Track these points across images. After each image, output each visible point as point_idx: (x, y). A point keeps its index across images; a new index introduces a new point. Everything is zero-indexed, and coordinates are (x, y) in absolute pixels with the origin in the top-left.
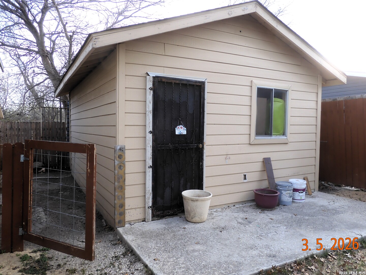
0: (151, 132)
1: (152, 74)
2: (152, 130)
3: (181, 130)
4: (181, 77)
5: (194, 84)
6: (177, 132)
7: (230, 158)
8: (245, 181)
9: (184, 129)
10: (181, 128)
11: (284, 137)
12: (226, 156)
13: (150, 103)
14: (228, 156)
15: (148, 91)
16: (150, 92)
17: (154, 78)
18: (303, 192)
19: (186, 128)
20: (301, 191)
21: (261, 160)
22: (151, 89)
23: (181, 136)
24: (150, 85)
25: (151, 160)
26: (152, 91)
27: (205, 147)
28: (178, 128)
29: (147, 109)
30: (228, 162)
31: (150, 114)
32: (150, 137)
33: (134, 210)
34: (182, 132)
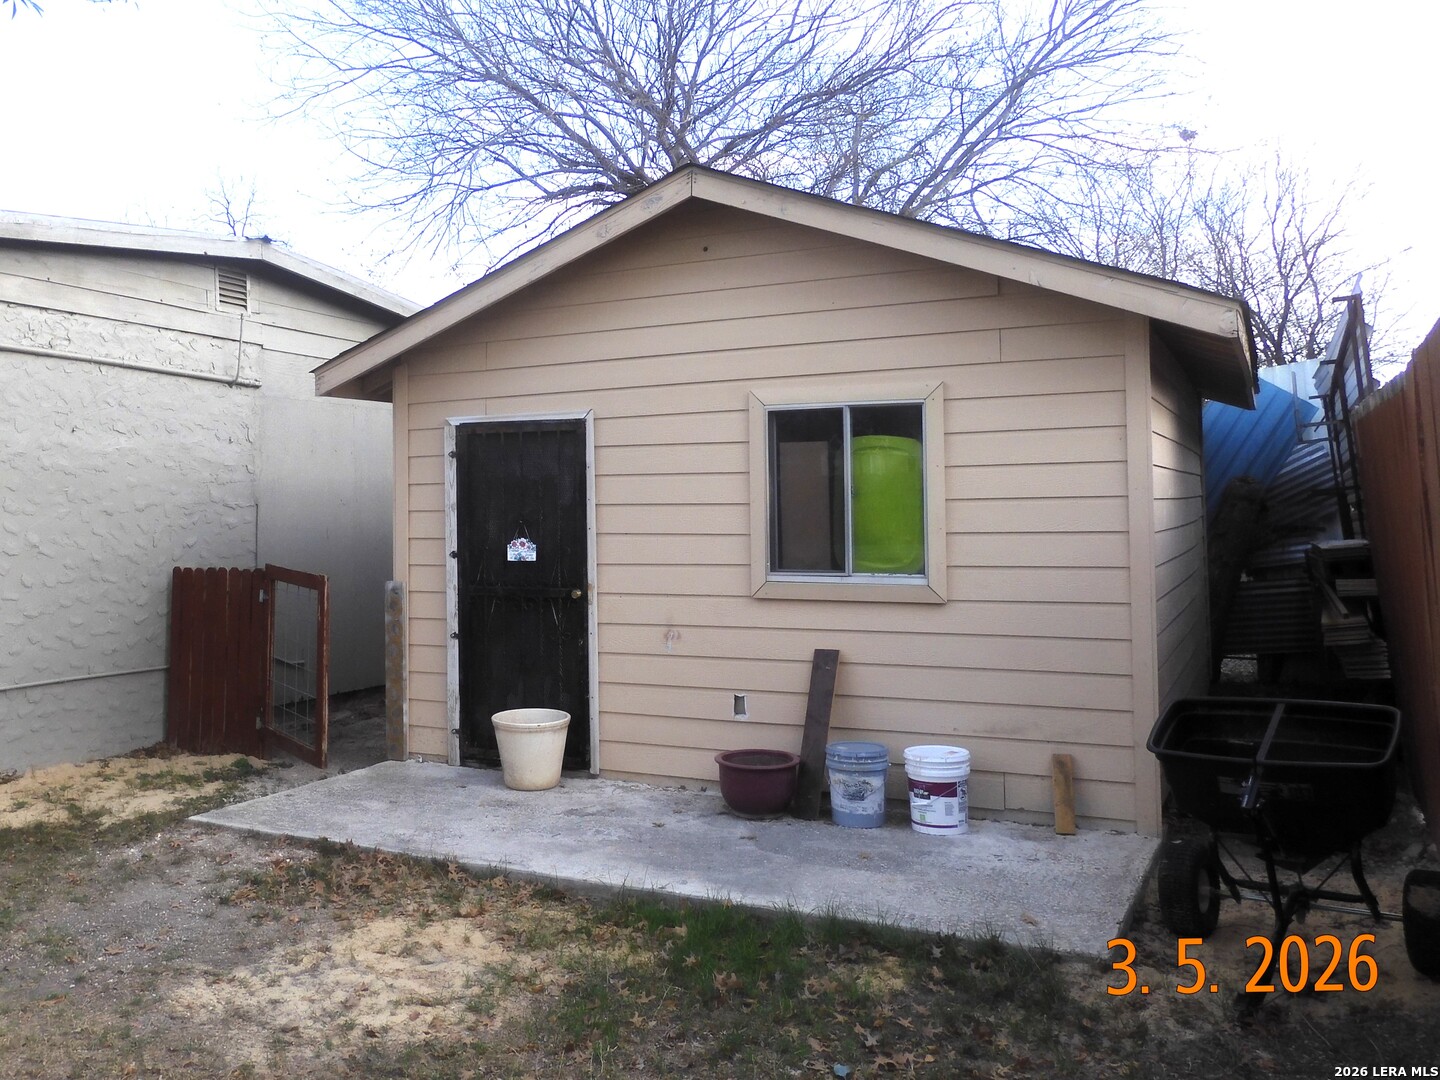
0: (454, 555)
1: (456, 421)
2: (456, 549)
3: (522, 551)
4: (523, 416)
5: (554, 429)
6: (511, 556)
7: (679, 637)
8: (740, 718)
9: (529, 547)
10: (523, 544)
11: (917, 581)
12: (665, 629)
13: (452, 486)
14: (675, 629)
15: (448, 459)
16: (451, 462)
17: (460, 428)
18: (926, 793)
19: (534, 546)
20: (921, 792)
21: (809, 655)
22: (452, 455)
23: (522, 564)
24: (450, 446)
25: (457, 619)
26: (455, 460)
27: (593, 596)
28: (514, 545)
29: (447, 502)
30: (672, 647)
31: (452, 513)
32: (453, 565)
33: (429, 730)
34: (523, 554)
